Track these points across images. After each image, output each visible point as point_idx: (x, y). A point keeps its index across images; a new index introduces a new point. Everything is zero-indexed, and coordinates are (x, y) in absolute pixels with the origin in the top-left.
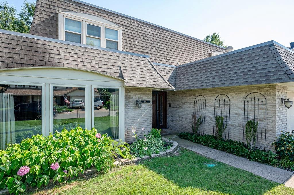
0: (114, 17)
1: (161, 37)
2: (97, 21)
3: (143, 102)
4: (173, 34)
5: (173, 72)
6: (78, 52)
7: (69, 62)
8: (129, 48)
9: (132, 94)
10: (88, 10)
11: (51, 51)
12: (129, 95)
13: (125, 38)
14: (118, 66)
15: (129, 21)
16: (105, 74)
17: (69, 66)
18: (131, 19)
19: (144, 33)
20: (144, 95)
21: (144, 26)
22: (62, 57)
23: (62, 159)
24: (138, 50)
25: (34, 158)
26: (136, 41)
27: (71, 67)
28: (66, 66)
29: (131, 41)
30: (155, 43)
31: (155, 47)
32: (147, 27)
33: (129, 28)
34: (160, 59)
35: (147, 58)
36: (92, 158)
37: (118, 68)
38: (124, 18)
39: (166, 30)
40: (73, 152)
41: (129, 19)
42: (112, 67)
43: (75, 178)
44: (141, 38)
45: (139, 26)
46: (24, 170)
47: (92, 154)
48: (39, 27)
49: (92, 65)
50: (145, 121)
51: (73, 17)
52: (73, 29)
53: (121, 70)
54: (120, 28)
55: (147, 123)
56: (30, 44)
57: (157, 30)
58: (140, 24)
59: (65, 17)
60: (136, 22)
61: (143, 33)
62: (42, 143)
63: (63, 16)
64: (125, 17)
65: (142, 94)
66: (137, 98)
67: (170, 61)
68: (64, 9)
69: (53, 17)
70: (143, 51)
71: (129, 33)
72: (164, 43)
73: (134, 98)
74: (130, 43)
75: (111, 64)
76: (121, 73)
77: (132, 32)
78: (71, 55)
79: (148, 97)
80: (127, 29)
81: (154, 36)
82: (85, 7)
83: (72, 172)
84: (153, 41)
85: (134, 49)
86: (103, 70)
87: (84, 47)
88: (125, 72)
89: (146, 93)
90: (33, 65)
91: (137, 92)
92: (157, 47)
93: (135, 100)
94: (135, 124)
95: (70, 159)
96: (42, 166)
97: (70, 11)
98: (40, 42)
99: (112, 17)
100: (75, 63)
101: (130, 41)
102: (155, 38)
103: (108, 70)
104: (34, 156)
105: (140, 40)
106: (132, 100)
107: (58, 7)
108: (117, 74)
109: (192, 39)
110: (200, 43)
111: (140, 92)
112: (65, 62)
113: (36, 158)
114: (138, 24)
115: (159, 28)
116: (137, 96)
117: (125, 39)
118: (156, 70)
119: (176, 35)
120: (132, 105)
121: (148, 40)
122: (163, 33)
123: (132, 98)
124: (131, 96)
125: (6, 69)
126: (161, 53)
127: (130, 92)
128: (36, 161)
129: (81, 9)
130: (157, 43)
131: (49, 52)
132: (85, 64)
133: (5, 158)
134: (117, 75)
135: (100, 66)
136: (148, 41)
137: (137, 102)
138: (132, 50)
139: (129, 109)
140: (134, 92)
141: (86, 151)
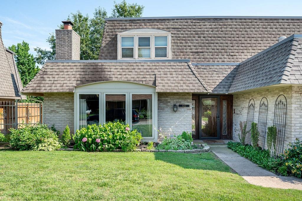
0: (164, 22)
1: (223, 29)
2: (147, 33)
3: (181, 106)
4: (243, 21)
5: (231, 72)
6: (123, 67)
7: (116, 76)
8: (179, 51)
9: (169, 99)
10: (140, 24)
11: (106, 70)
12: (167, 100)
13: (176, 41)
14: (154, 75)
15: (181, 22)
16: (141, 83)
17: (116, 80)
18: (183, 19)
19: (200, 30)
20: (182, 99)
21: (199, 22)
22: (112, 73)
23: (102, 138)
24: (191, 51)
25: (89, 134)
26: (189, 42)
27: (117, 80)
28: (114, 79)
29: (183, 43)
30: (214, 39)
31: (213, 43)
32: (203, 22)
33: (180, 30)
34: (220, 56)
35: (186, 62)
36: (119, 141)
37: (154, 76)
38: (175, 21)
39: (231, 19)
40: (109, 135)
41: (181, 19)
42: (148, 76)
43: (108, 150)
44: (194, 37)
45: (194, 24)
46: (85, 139)
47: (120, 139)
48: (105, 49)
49: (132, 76)
50: (183, 125)
51: (127, 35)
52: (128, 45)
53: (155, 78)
54: (169, 34)
55: (186, 127)
56: (95, 67)
57: (217, 22)
58: (194, 21)
59: (121, 36)
60: (189, 21)
61: (197, 31)
62: (95, 128)
63: (120, 35)
64: (177, 19)
65: (180, 98)
66: (175, 102)
67: (235, 57)
68: (122, 29)
69: (114, 38)
70: (196, 51)
71: (180, 35)
72: (227, 36)
73: (171, 102)
74: (180, 46)
75: (148, 73)
76: (155, 81)
77: (184, 33)
78: (118, 70)
79: (187, 101)
80: (178, 31)
81: (212, 31)
82: (138, 22)
83: (106, 146)
84: (211, 37)
85: (185, 51)
86: (140, 79)
87: (128, 63)
88: (159, 79)
89: (185, 97)
90: (95, 81)
91: (174, 97)
92: (217, 43)
93: (173, 104)
94: (172, 127)
95: (106, 138)
96: (93, 139)
97: (126, 29)
98: (100, 64)
99: (163, 24)
100: (120, 76)
101: (181, 43)
102: (214, 32)
103: (144, 79)
104: (89, 133)
105: (194, 39)
106: (169, 104)
107: (117, 29)
108: (151, 81)
109: (278, 19)
110: (295, 21)
111: (178, 97)
112: (113, 76)
113: (90, 134)
114: (192, 22)
115: (221, 19)
116: (174, 100)
117: (175, 43)
118: (194, 74)
119: (247, 21)
120: (169, 109)
121: (204, 37)
122: (226, 24)
123: (169, 102)
124: (169, 100)
125: (82, 85)
126: (222, 49)
127: (167, 97)
128: (90, 136)
129: (135, 24)
130: (216, 38)
131: (105, 70)
132: (127, 76)
133: (78, 133)
134: (151, 83)
135: (138, 76)
136: (204, 39)
137: (175, 106)
138: (183, 52)
139: (166, 113)
140: (171, 97)
141: (116, 136)
